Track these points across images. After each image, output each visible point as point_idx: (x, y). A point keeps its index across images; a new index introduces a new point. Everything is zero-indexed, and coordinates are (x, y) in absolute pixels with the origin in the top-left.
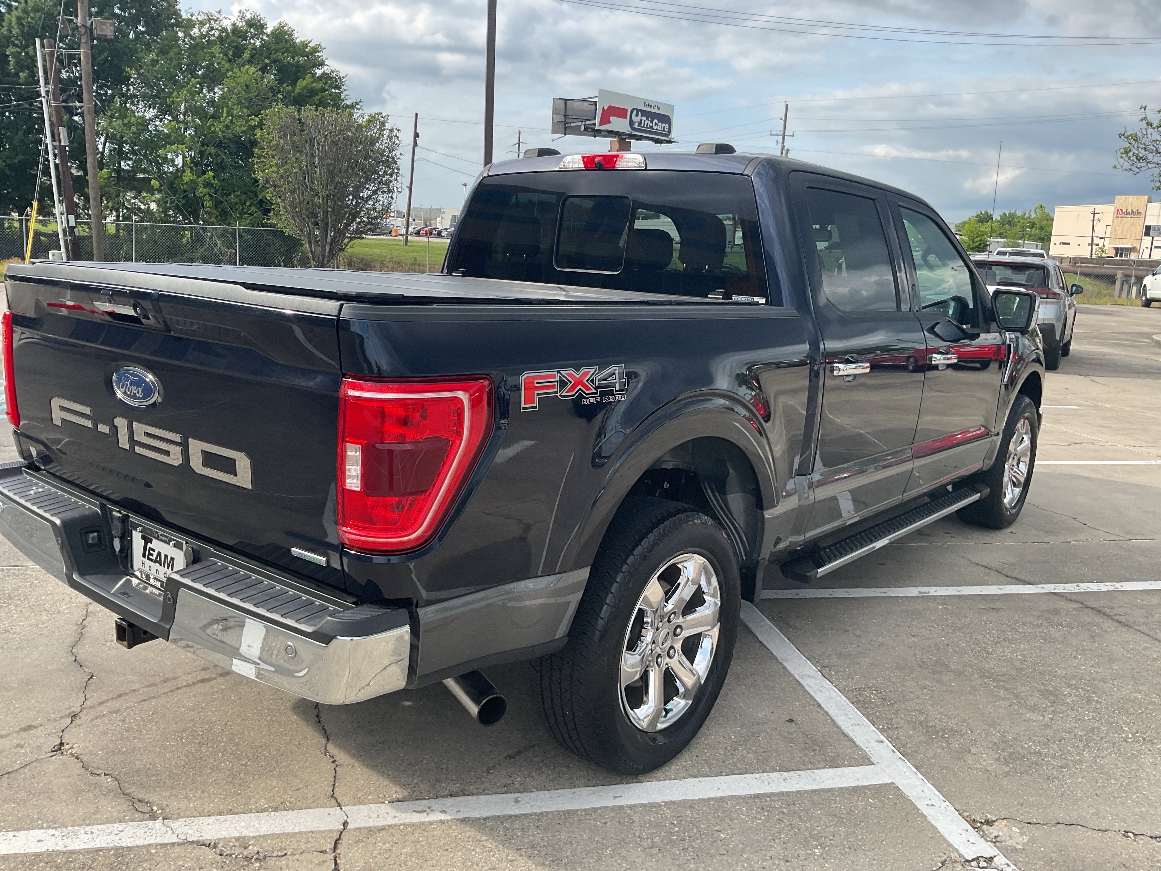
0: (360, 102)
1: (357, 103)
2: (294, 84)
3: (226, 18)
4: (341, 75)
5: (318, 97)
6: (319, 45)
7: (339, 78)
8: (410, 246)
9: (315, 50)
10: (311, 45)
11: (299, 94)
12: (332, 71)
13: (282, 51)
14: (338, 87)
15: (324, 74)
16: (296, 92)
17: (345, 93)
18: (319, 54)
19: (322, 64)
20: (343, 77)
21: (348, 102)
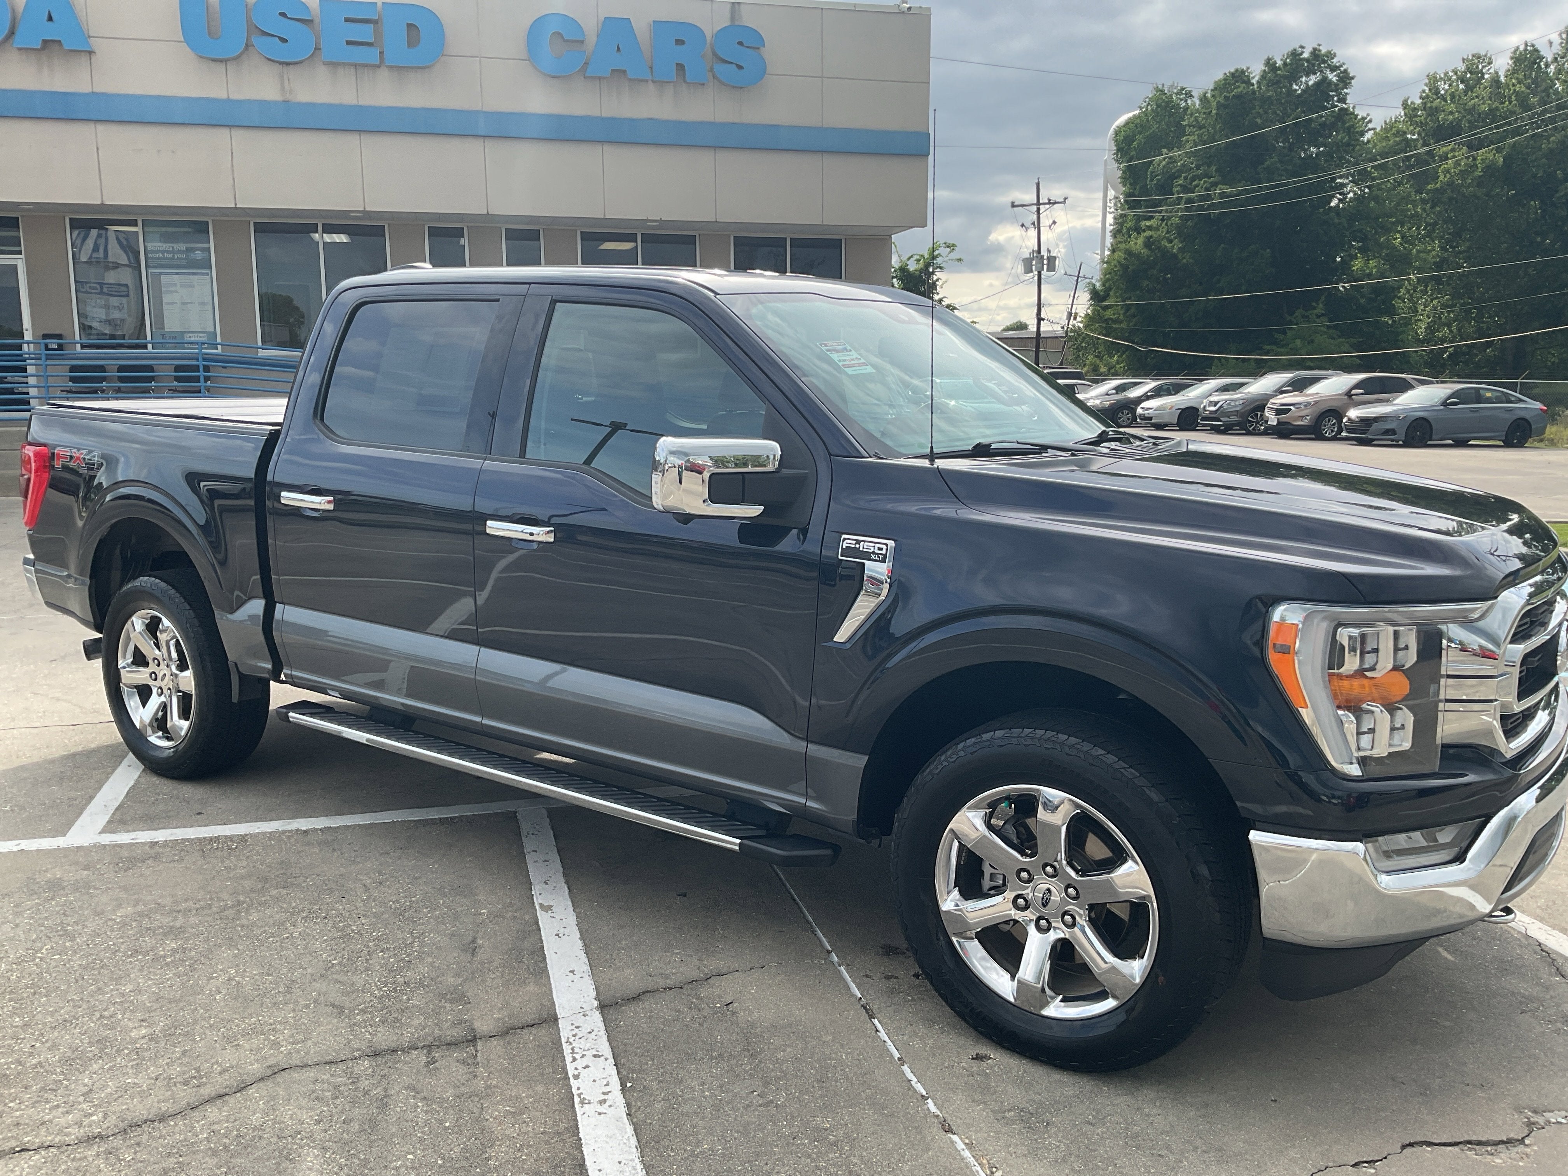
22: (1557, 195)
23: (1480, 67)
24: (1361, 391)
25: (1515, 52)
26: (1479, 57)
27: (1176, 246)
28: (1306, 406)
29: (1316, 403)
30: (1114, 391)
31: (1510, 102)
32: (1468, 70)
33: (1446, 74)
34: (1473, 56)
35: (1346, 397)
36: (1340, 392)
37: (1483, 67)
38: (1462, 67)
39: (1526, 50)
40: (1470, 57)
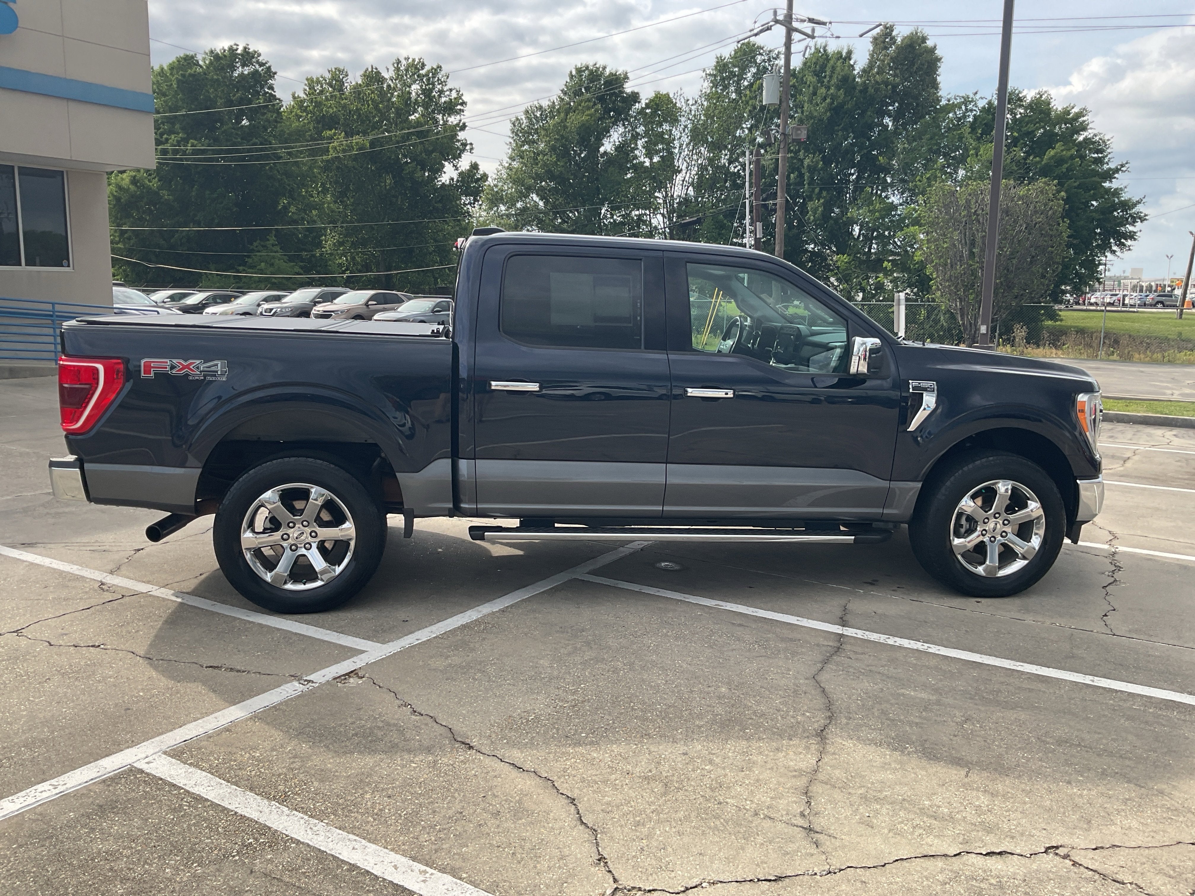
0: (1127, 163)
1: (1122, 166)
2: (1041, 155)
3: (982, 98)
4: (1106, 138)
5: (1066, 166)
6: (1084, 109)
7: (1104, 142)
8: (1186, 319)
9: (1080, 115)
10: (1076, 110)
11: (1046, 165)
12: (1095, 135)
13: (1034, 122)
14: (1101, 151)
15: (1086, 139)
16: (1043, 163)
17: (1109, 156)
18: (1084, 119)
19: (1085, 129)
20: (1108, 140)
21: (1112, 166)
22: (404, 172)
23: (341, 77)
24: (375, 303)
25: (366, 72)
26: (339, 71)
27: (154, 184)
28: (341, 312)
29: (348, 310)
30: (169, 300)
31: (369, 106)
32: (333, 78)
33: (318, 79)
34: (336, 69)
35: (365, 307)
36: (361, 303)
37: (343, 77)
38: (328, 76)
39: (372, 71)
40: (334, 70)
